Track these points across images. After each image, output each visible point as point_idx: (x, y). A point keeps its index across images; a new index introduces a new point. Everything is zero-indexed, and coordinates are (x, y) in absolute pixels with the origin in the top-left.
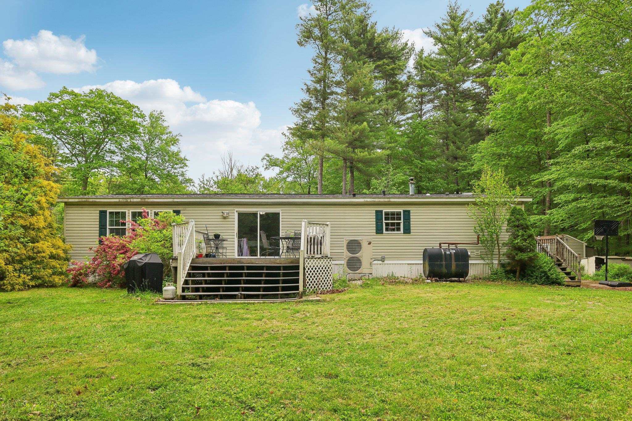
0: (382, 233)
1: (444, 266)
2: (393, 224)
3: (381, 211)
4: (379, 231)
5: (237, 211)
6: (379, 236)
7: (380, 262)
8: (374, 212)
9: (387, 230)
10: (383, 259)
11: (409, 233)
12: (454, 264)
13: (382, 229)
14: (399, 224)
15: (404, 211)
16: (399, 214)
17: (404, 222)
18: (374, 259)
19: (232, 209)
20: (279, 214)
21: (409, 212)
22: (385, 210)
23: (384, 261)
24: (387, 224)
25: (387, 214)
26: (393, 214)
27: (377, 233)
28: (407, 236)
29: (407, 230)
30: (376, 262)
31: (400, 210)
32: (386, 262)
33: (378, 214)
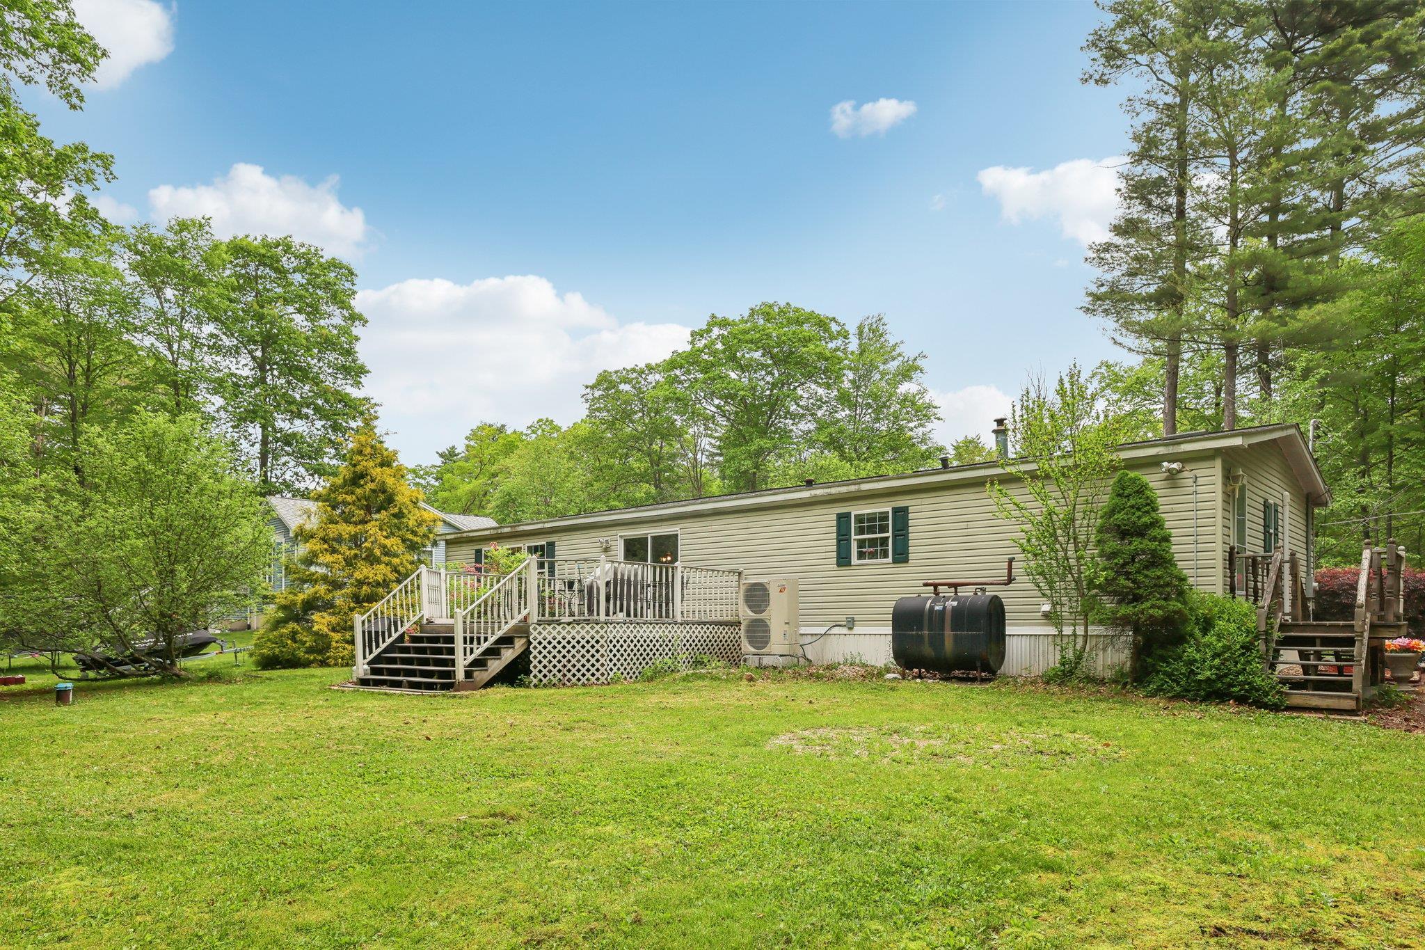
0: (849, 564)
1: (926, 639)
2: (873, 542)
3: (848, 515)
4: (843, 560)
5: (621, 537)
6: (845, 572)
7: (845, 631)
8: (835, 517)
9: (861, 555)
10: (851, 624)
11: (906, 560)
12: (948, 634)
13: (848, 557)
14: (884, 541)
15: (896, 510)
16: (884, 517)
17: (895, 536)
18: (835, 624)
19: (614, 533)
20: (677, 535)
21: (904, 510)
22: (856, 510)
23: (851, 629)
24: (861, 544)
25: (860, 519)
26: (872, 518)
27: (839, 564)
28: (901, 568)
29: (901, 556)
30: (836, 630)
31: (886, 507)
32: (857, 630)
33: (843, 519)
